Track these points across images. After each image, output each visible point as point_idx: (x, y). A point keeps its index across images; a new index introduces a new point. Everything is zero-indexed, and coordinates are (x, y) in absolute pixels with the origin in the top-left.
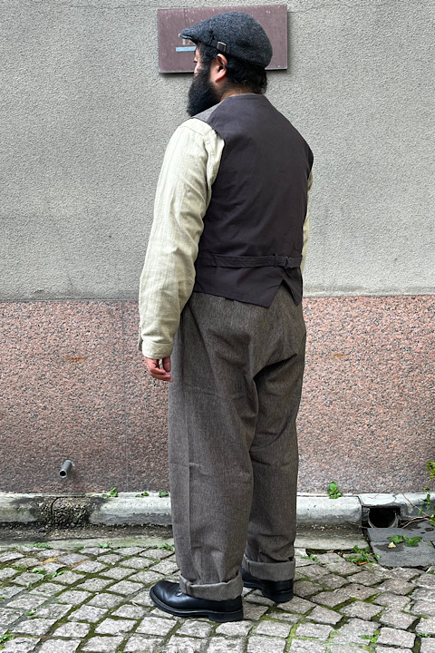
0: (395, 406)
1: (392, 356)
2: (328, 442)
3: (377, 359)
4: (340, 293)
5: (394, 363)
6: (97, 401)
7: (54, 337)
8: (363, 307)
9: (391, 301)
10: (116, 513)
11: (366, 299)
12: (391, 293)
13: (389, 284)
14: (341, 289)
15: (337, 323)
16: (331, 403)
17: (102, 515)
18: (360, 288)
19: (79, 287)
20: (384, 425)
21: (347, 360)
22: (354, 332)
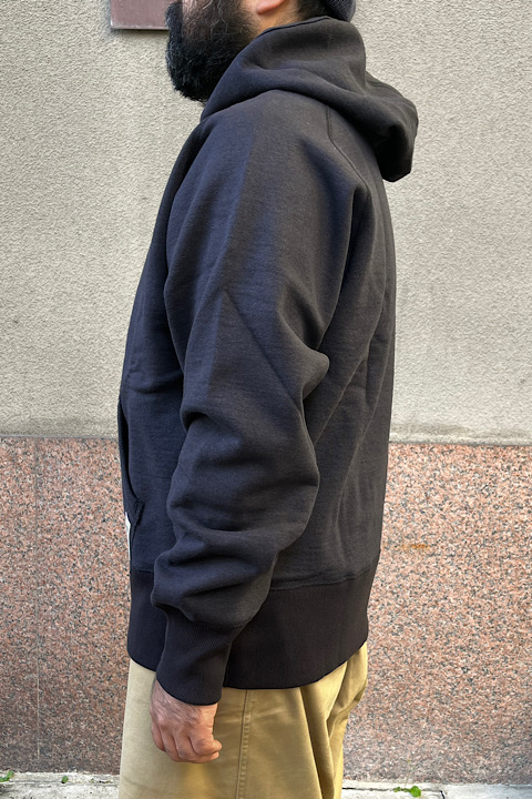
0: (512, 637)
1: (511, 550)
2: (393, 696)
3: (484, 555)
4: (422, 437)
5: (513, 562)
8: (462, 463)
9: (512, 454)
11: (469, 450)
12: (512, 440)
13: (508, 424)
14: (426, 429)
15: (416, 491)
16: (401, 627)
18: (458, 429)
20: (491, 668)
21: (431, 556)
22: (446, 506)
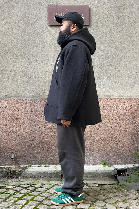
0: (124, 135)
1: (123, 118)
2: (102, 147)
3: (118, 119)
5: (124, 120)
6: (24, 133)
7: (10, 111)
8: (114, 102)
9: (122, 100)
10: (31, 173)
11: (115, 99)
12: (123, 97)
13: (122, 94)
14: (107, 96)
15: (105, 107)
16: (104, 134)
17: (26, 173)
18: (112, 96)
19: (19, 94)
20: (121, 141)
21: (109, 119)
22: (111, 110)
